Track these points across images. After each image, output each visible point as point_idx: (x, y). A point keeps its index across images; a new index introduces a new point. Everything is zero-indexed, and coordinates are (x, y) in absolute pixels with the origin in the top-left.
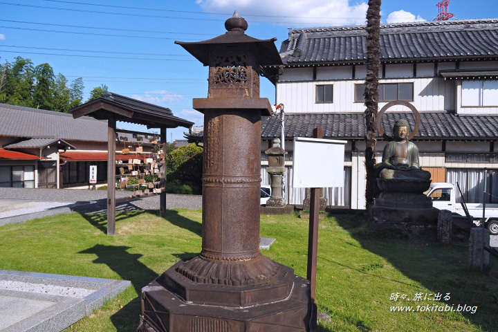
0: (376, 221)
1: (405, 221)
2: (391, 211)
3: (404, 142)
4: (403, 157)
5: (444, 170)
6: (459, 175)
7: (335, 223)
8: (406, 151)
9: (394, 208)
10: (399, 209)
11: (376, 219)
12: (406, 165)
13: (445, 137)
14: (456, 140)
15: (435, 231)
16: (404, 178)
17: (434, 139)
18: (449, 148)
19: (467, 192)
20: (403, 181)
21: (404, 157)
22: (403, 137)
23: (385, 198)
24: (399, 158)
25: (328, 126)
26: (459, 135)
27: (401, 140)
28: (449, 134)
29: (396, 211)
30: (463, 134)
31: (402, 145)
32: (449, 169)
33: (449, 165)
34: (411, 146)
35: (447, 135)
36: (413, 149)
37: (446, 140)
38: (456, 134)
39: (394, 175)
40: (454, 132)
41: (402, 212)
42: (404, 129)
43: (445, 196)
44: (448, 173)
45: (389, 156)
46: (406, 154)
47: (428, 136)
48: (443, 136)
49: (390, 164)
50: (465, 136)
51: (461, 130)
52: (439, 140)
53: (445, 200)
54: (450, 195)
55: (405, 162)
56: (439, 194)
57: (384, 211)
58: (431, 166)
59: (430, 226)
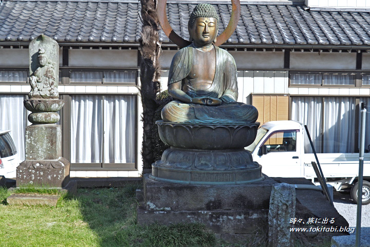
0: (153, 211)
1: (208, 207)
2: (180, 189)
3: (210, 48)
4: (207, 77)
5: (287, 99)
6: (309, 107)
7: (76, 212)
8: (213, 67)
9: (187, 182)
10: (197, 183)
11: (152, 206)
12: (214, 94)
13: (288, 44)
14: (306, 50)
15: (264, 224)
16: (207, 120)
17: (271, 48)
18: (295, 63)
19: (322, 135)
20: (204, 127)
21: (209, 78)
22: (207, 39)
23: (172, 162)
24: (200, 81)
25: (96, 23)
26: (310, 41)
27: (203, 44)
28: (295, 39)
29: (191, 188)
30: (317, 39)
31: (205, 55)
32: (294, 98)
33: (294, 91)
34: (224, 56)
35: (292, 42)
36: (226, 62)
37: (290, 50)
38: (306, 39)
39: (188, 115)
40: (304, 36)
41: (203, 189)
42: (209, 24)
43: (288, 144)
44: (294, 104)
45: (182, 76)
46: (212, 73)
47: (262, 43)
48: (285, 43)
49: (182, 93)
50: (319, 44)
51: (313, 33)
52: (279, 50)
53: (288, 150)
54: (295, 141)
55: (210, 87)
56: (279, 139)
57: (169, 188)
58: (266, 92)
59: (255, 216)
